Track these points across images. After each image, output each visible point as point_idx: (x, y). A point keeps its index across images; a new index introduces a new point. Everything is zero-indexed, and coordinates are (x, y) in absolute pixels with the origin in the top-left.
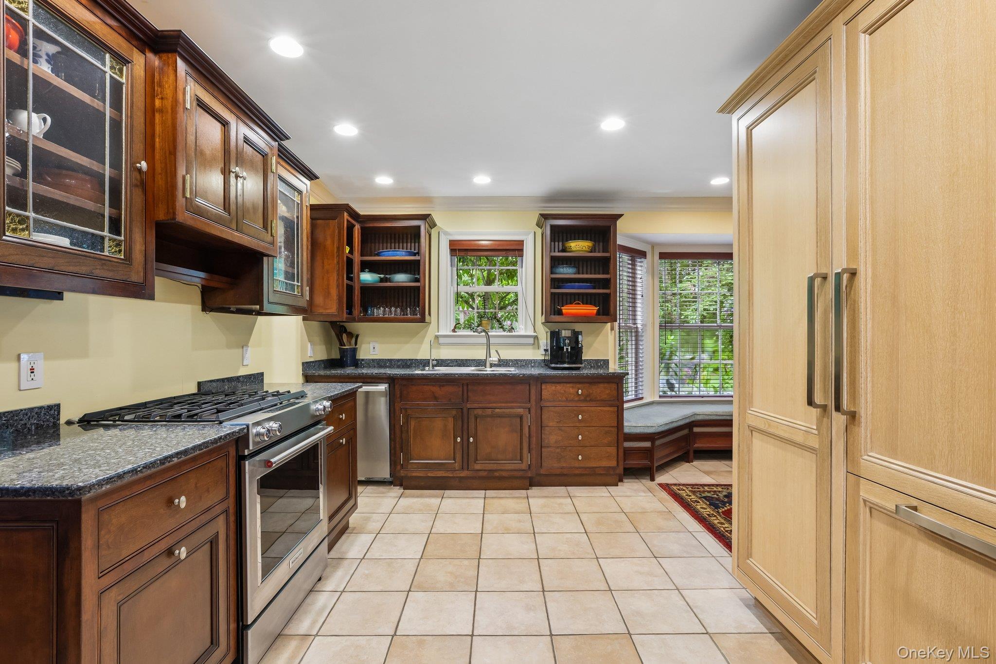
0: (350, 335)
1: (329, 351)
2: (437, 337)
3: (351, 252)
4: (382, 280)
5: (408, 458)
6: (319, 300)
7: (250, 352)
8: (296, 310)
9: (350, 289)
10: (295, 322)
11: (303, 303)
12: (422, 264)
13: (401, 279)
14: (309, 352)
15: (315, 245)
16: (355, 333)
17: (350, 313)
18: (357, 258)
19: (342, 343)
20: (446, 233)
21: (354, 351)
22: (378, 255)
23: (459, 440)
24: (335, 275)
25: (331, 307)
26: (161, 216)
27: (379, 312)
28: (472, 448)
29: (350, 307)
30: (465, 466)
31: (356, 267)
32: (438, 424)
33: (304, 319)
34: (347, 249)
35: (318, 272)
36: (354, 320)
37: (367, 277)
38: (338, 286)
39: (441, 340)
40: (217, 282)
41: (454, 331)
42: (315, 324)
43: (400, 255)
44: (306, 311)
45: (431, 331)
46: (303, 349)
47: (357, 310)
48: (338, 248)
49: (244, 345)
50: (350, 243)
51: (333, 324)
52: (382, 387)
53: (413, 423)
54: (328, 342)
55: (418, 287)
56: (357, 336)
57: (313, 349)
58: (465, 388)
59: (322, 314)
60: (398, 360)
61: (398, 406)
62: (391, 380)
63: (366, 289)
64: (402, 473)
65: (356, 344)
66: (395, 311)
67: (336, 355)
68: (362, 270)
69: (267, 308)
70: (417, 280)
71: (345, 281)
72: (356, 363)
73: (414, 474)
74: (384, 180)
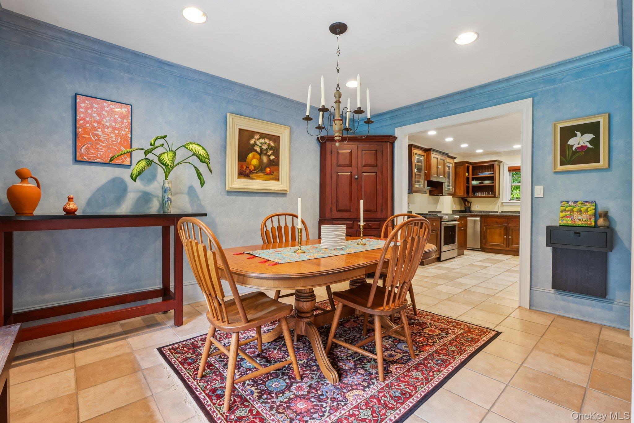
0: (468, 202)
1: (461, 208)
2: (502, 203)
3: (468, 175)
4: (480, 183)
5: (486, 242)
6: (457, 191)
7: (439, 205)
8: (450, 195)
9: (468, 187)
10: (450, 197)
11: (452, 193)
12: (494, 177)
13: (487, 182)
14: (454, 207)
15: (456, 174)
16: (470, 201)
17: (468, 195)
18: (471, 177)
19: (465, 205)
20: (507, 164)
21: (470, 208)
22: (478, 175)
23: (505, 237)
24: (463, 183)
25: (461, 192)
26: (428, 180)
27: (480, 194)
28: (510, 240)
29: (468, 193)
30: (508, 246)
31: (470, 179)
32: (498, 231)
33: (453, 197)
34: (467, 174)
35: (457, 182)
36: (469, 197)
37: (475, 183)
38: (464, 187)
39: (504, 204)
40: (433, 189)
41: (510, 200)
42: (456, 199)
43: (487, 174)
44: (454, 195)
45: (500, 200)
46: (452, 206)
47: (470, 194)
48: (464, 175)
49: (437, 204)
50: (468, 172)
51: (462, 199)
52: (478, 219)
53: (488, 231)
54: (461, 204)
55: (493, 185)
56: (471, 203)
57: (455, 207)
58: (508, 220)
59: (458, 195)
60: (487, 211)
61: (483, 224)
62: (481, 216)
63: (474, 187)
64: (484, 247)
65: (471, 205)
66: (485, 194)
67: (463, 209)
68: (473, 180)
69: (444, 194)
70: (493, 183)
71: (466, 185)
72: (471, 212)
73: (489, 247)
74: (479, 151)
